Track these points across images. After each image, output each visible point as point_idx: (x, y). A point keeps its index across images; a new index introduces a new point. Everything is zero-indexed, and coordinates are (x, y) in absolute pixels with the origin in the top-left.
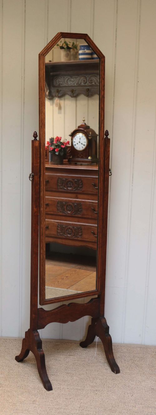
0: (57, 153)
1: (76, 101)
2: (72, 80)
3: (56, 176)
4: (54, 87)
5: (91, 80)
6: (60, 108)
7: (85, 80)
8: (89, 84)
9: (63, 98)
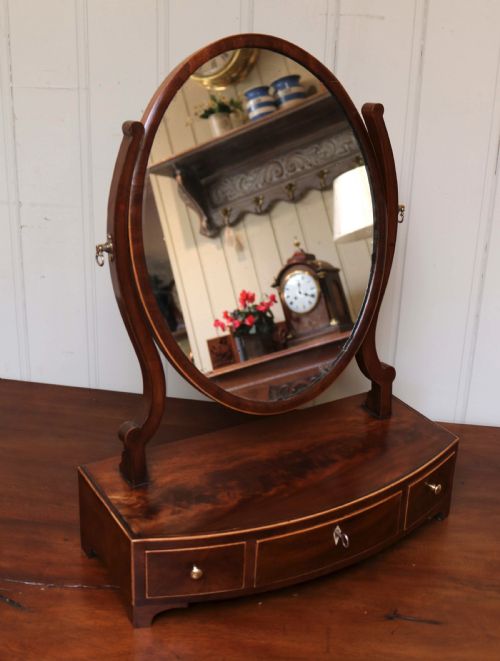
0: (253, 331)
1: (271, 219)
2: (251, 178)
3: (264, 384)
4: (215, 207)
5: (292, 165)
6: (240, 247)
7: (279, 169)
8: (290, 174)
9: (241, 225)
